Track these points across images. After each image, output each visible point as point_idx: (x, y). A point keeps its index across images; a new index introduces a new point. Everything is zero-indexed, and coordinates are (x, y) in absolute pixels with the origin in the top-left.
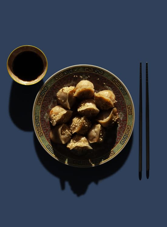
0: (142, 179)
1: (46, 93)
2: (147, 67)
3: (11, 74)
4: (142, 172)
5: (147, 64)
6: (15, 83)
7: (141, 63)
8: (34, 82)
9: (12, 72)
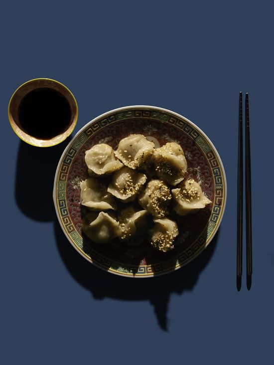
1: (73, 159)
2: (247, 101)
5: (247, 96)
6: (23, 144)
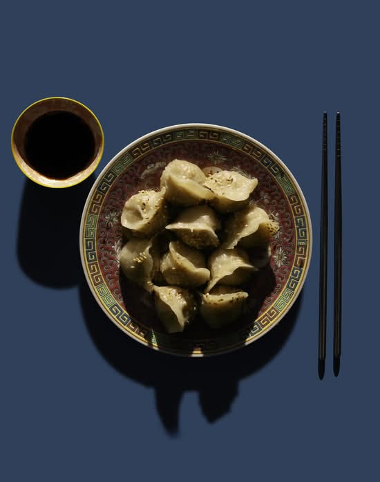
0: (324, 378)
2: (338, 123)
3: (21, 162)
4: (326, 361)
5: (338, 116)
7: (325, 115)
8: (71, 182)
9: (23, 158)
